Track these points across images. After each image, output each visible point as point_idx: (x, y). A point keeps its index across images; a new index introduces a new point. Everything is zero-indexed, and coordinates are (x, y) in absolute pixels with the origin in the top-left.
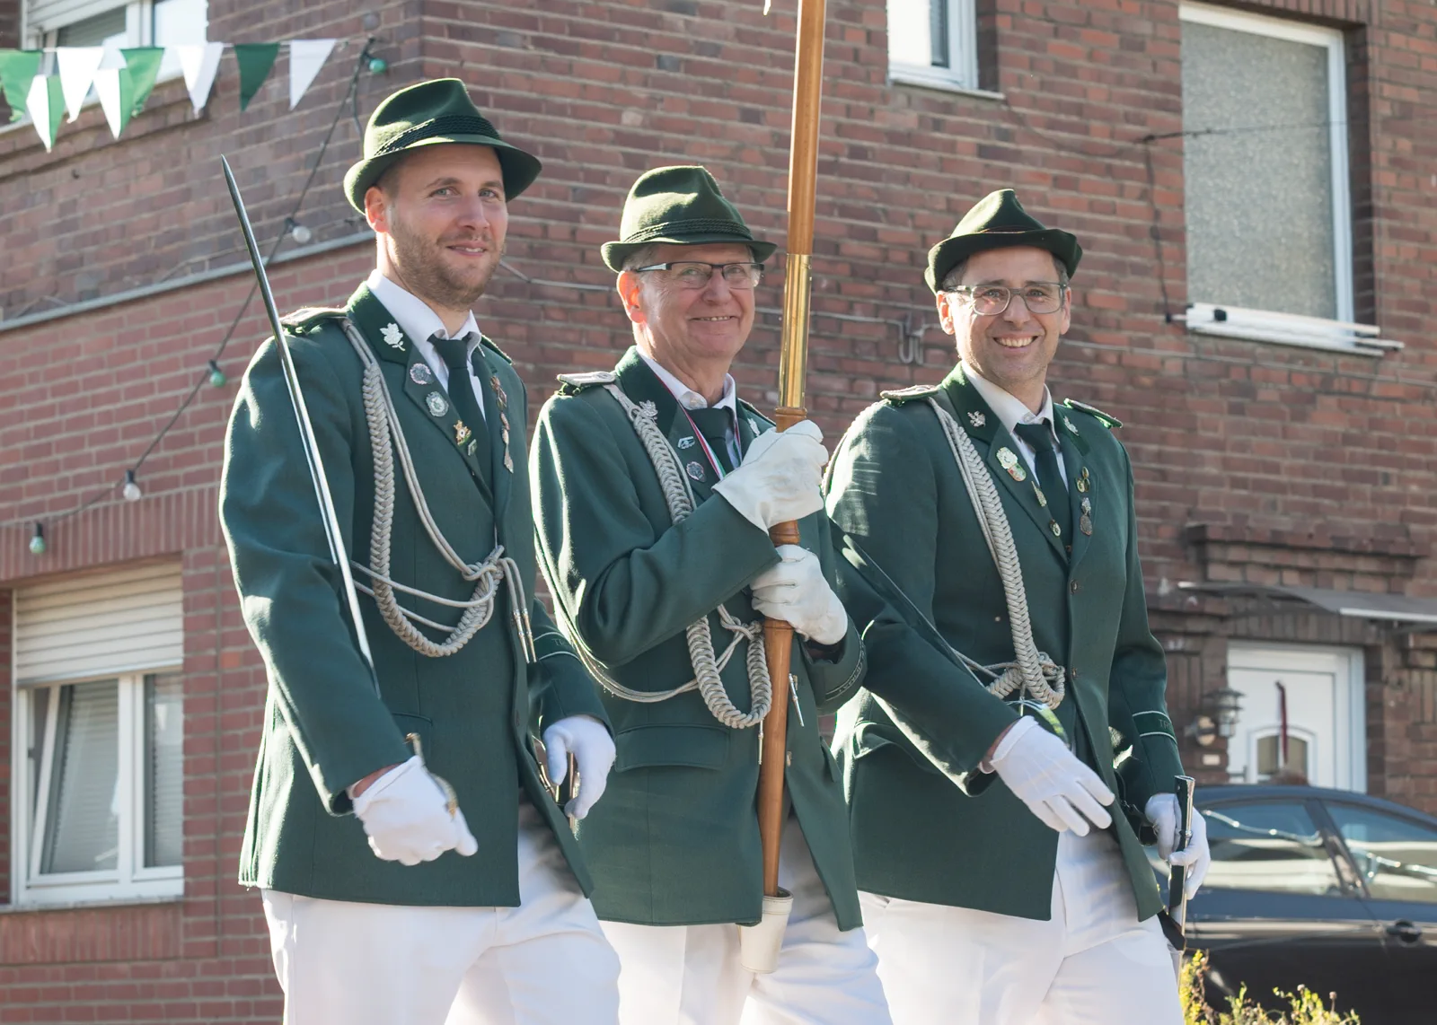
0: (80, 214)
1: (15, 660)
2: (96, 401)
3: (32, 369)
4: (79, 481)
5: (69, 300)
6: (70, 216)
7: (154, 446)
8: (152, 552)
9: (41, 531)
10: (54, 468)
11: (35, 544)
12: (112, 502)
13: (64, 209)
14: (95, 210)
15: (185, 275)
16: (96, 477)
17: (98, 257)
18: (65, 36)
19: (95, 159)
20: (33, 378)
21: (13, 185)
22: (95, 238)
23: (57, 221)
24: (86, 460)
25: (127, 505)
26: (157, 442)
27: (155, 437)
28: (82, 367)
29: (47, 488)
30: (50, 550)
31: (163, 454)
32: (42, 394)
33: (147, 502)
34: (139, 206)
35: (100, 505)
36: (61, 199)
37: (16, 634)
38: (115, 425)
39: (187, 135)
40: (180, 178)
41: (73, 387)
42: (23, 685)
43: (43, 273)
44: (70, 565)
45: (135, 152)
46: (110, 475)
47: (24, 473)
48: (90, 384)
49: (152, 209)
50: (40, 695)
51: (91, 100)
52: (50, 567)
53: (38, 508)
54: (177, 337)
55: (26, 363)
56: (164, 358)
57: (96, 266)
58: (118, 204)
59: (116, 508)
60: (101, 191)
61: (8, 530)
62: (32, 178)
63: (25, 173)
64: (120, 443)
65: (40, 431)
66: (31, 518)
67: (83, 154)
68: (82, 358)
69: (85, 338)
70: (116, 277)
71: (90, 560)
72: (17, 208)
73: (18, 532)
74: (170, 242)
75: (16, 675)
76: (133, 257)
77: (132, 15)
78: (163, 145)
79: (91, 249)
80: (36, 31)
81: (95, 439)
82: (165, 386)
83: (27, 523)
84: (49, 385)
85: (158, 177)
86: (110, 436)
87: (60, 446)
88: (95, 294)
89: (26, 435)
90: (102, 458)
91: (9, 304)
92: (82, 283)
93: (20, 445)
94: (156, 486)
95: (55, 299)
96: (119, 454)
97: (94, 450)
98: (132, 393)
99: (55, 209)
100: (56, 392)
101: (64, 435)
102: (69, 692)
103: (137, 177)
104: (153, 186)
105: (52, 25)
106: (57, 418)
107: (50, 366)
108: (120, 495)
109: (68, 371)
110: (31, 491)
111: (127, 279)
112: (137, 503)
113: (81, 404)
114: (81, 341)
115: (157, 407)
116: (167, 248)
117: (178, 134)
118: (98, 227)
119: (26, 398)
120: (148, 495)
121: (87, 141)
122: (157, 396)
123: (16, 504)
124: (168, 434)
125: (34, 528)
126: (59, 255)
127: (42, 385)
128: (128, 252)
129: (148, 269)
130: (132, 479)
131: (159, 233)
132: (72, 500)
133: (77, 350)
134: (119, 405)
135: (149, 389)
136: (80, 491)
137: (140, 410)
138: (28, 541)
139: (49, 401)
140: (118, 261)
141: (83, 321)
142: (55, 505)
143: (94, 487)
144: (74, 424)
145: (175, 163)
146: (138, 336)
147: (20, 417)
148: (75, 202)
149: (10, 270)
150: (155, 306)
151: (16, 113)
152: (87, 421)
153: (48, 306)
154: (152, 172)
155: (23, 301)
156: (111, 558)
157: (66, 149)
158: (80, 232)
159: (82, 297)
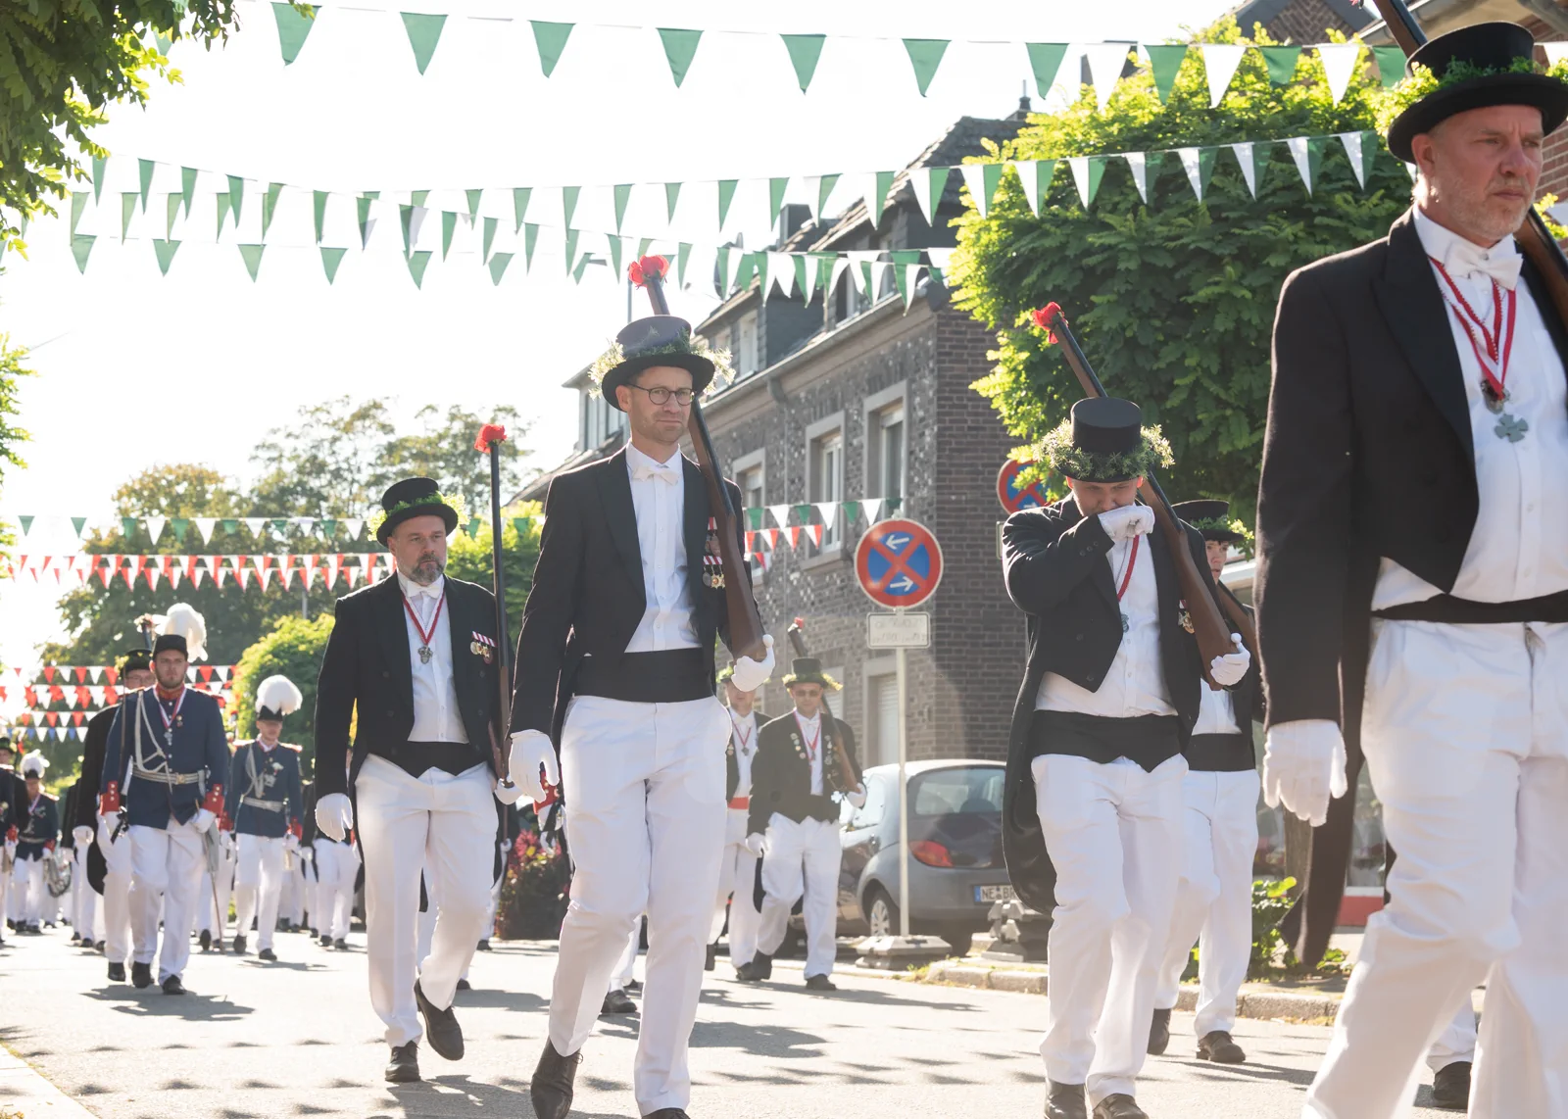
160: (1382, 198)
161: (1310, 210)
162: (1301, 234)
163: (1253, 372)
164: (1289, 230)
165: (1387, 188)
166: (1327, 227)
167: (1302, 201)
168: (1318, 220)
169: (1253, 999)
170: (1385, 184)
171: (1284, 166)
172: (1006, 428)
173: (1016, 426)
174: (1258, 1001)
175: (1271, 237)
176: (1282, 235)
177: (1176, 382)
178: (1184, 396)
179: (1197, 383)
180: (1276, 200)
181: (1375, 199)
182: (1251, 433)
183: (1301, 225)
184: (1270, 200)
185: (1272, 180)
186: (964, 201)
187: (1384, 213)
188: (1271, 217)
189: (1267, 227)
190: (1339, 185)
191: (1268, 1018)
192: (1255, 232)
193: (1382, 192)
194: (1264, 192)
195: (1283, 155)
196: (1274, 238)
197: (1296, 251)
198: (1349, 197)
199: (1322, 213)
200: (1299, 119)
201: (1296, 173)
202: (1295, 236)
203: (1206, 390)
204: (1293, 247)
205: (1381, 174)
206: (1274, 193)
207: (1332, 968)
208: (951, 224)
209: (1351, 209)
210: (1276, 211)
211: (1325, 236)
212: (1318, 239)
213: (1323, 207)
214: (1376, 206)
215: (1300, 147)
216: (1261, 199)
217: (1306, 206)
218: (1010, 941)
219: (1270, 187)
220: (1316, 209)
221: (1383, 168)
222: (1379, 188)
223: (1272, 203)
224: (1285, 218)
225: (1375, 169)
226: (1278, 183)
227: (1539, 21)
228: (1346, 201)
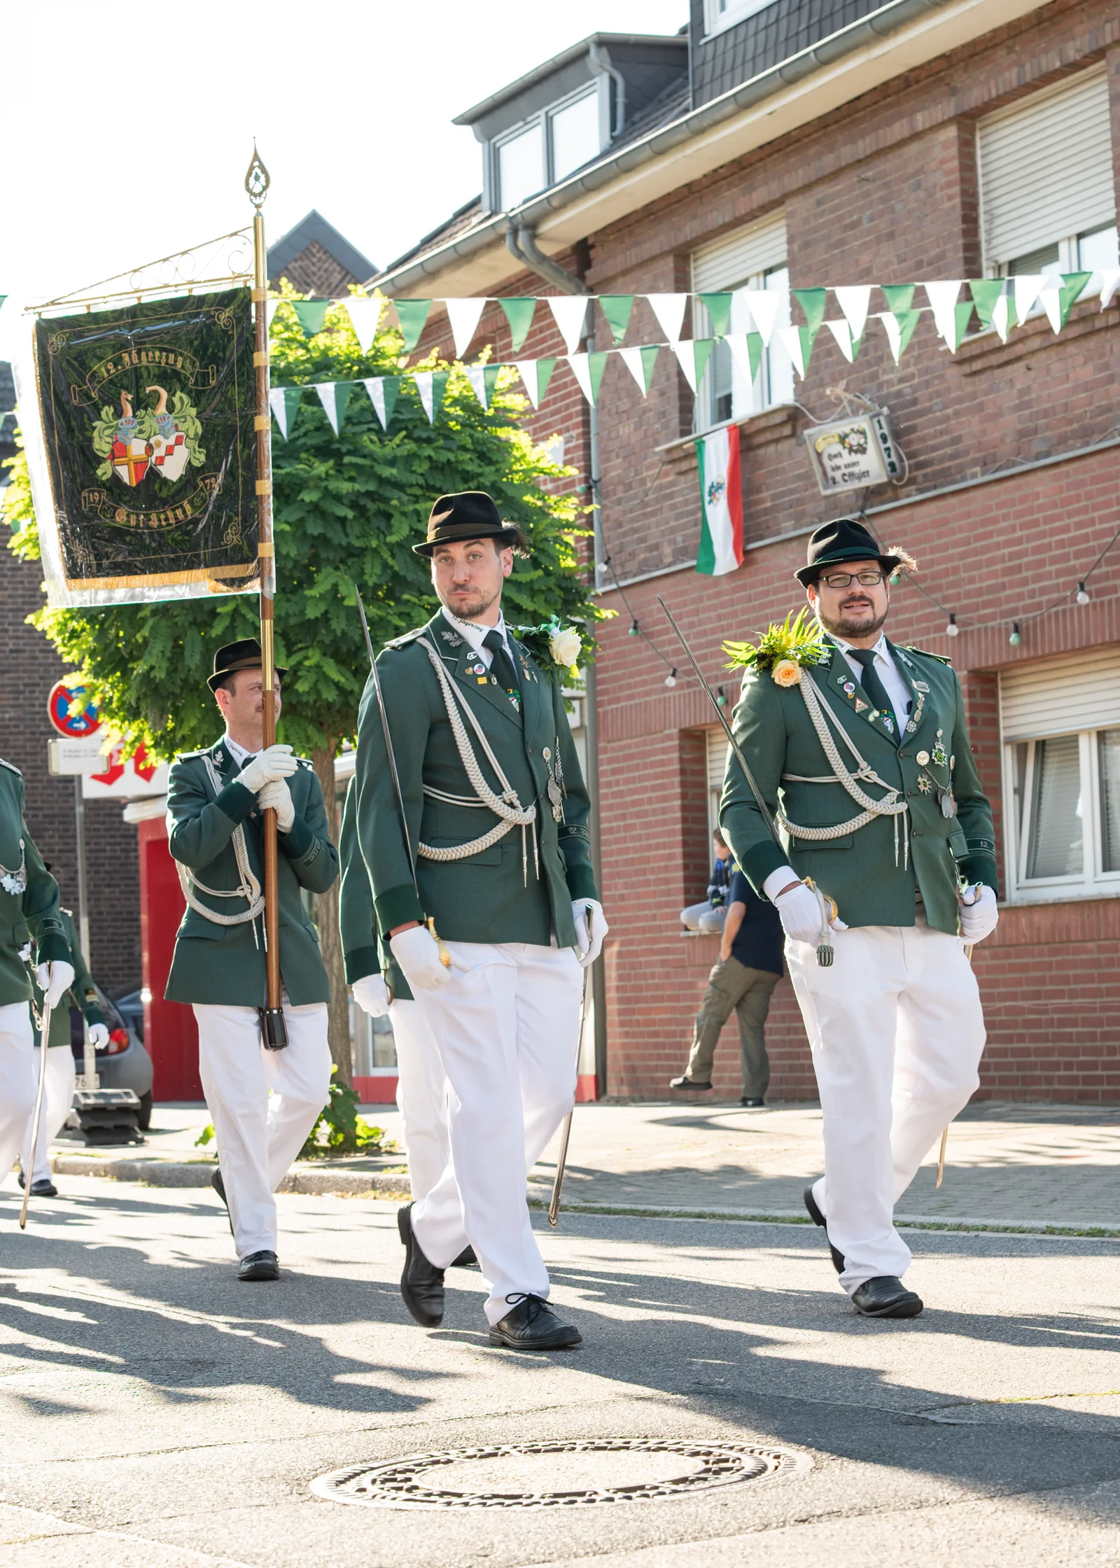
0: (1034, 396)
1: (1002, 724)
2: (1053, 532)
3: (1004, 511)
4: (1043, 591)
5: (1029, 460)
6: (1026, 398)
7: (1098, 564)
8: (1100, 641)
9: (1017, 629)
10: (1025, 582)
11: (1014, 638)
12: (1069, 606)
13: (1022, 393)
14: (1044, 393)
15: (1114, 437)
16: (1057, 588)
17: (1048, 427)
18: (1014, 266)
19: (1043, 355)
20: (1006, 517)
21: (983, 377)
22: (1046, 413)
23: (1017, 402)
24: (1048, 576)
25: (1080, 607)
26: (1099, 560)
27: (1097, 557)
28: (1041, 508)
29: (1020, 597)
30: (1024, 643)
31: (1105, 569)
32: (1013, 529)
33: (1094, 605)
34: (1075, 390)
35: (1060, 608)
36: (1019, 387)
37: (1001, 704)
38: (1067, 550)
39: (1109, 335)
40: (1106, 366)
41: (1035, 523)
42: (1009, 741)
43: (1008, 440)
44: (1040, 653)
45: (1071, 349)
46: (1066, 586)
47: (1003, 587)
48: (1047, 520)
49: (1087, 390)
50: (1021, 749)
51: (1036, 313)
52: (1025, 655)
53: (1014, 612)
54: (1110, 483)
55: (1000, 506)
56: (1102, 499)
57: (1048, 434)
58: (1060, 388)
59: (1072, 610)
60: (1048, 378)
61: (993, 628)
62: (997, 372)
63: (991, 368)
64: (1072, 563)
65: (1013, 556)
66: (1010, 620)
67: (1033, 353)
68: (1041, 501)
69: (1042, 485)
70: (1063, 441)
71: (1054, 649)
72: (986, 394)
73: (1000, 630)
74: (1100, 415)
75: (1003, 734)
76: (1075, 426)
77: (1063, 249)
78: (1092, 343)
79: (1043, 421)
80: (993, 264)
81: (1054, 561)
82: (1103, 520)
83: (1007, 623)
84: (1017, 522)
85: (1090, 367)
86: (1065, 558)
87: (1029, 566)
88: (1048, 454)
89: (1002, 559)
90: (1059, 574)
91: (985, 464)
92: (1038, 447)
93: (999, 567)
94: (1099, 593)
95: (1018, 459)
96: (1072, 571)
97: (1053, 568)
98: (1079, 525)
99: (1015, 392)
100: (1023, 527)
101: (1030, 558)
102: (1042, 745)
103: (1074, 367)
104: (1086, 373)
105: (1004, 259)
106: (1025, 546)
107: (1018, 508)
108: (1075, 601)
109: (1030, 511)
110: (1008, 599)
111: (1070, 442)
112: (1087, 606)
113: (1042, 535)
114: (1039, 489)
115: (1098, 535)
116: (1099, 419)
117: (1103, 334)
118: (1048, 405)
119: (1001, 532)
120: (1094, 600)
121: (1036, 343)
122: (1098, 527)
123: (998, 610)
124: (1108, 554)
125: (1012, 626)
126: (1019, 427)
127: (1012, 522)
128: (1071, 422)
129: (1086, 434)
130: (1082, 589)
131: (1092, 408)
132: (1039, 606)
133: (1037, 496)
134: (1071, 535)
135: (1092, 522)
136: (1044, 598)
137: (1086, 538)
138: (1008, 637)
139: (1018, 534)
140: (1064, 429)
141: (1040, 474)
142: (1026, 609)
143: (1055, 596)
144: (1037, 550)
145: (1102, 356)
146: (1082, 483)
147: (998, 546)
148: (1029, 388)
149: (984, 439)
150: (1093, 461)
151: (985, 326)
152: (1048, 547)
153: (1014, 464)
154: (1085, 363)
155: (995, 461)
156: (1069, 647)
157: (1019, 349)
158: (1035, 409)
159: (1038, 457)
160: (405, 437)
161: (339, 450)
162: (331, 472)
163: (288, 600)
164: (321, 468)
165: (406, 429)
166: (355, 466)
167: (331, 441)
168: (347, 459)
169: (304, 1177)
170: (403, 425)
171: (315, 409)
172: (60, 658)
173: (69, 653)
174: (310, 1179)
175: (302, 473)
176: (315, 472)
177: (219, 610)
178: (226, 622)
179: (236, 611)
180: (309, 441)
181: (397, 440)
182: (289, 655)
183: (331, 463)
184: (302, 441)
185: (303, 422)
186: (19, 442)
187: (405, 453)
188: (303, 455)
189: (301, 466)
190: (365, 427)
191: (319, 1193)
192: (288, 470)
193: (404, 433)
194: (296, 434)
195: (312, 398)
196: (305, 475)
197: (326, 488)
198: (375, 438)
199: (349, 453)
200: (324, 366)
201: (325, 417)
202: (327, 473)
203: (244, 616)
204: (324, 484)
205: (401, 417)
206: (305, 434)
207: (373, 1145)
208: (5, 464)
209: (375, 448)
210: (307, 451)
211: (353, 474)
212: (346, 476)
213: (351, 448)
214: (398, 446)
215: (326, 391)
216: (292, 441)
217: (336, 446)
218: (71, 1129)
219: (303, 430)
220: (344, 449)
221: (402, 410)
222: (400, 430)
223: (305, 444)
224: (315, 456)
225: (396, 411)
226: (309, 426)
227: (533, 273)
228: (372, 441)
